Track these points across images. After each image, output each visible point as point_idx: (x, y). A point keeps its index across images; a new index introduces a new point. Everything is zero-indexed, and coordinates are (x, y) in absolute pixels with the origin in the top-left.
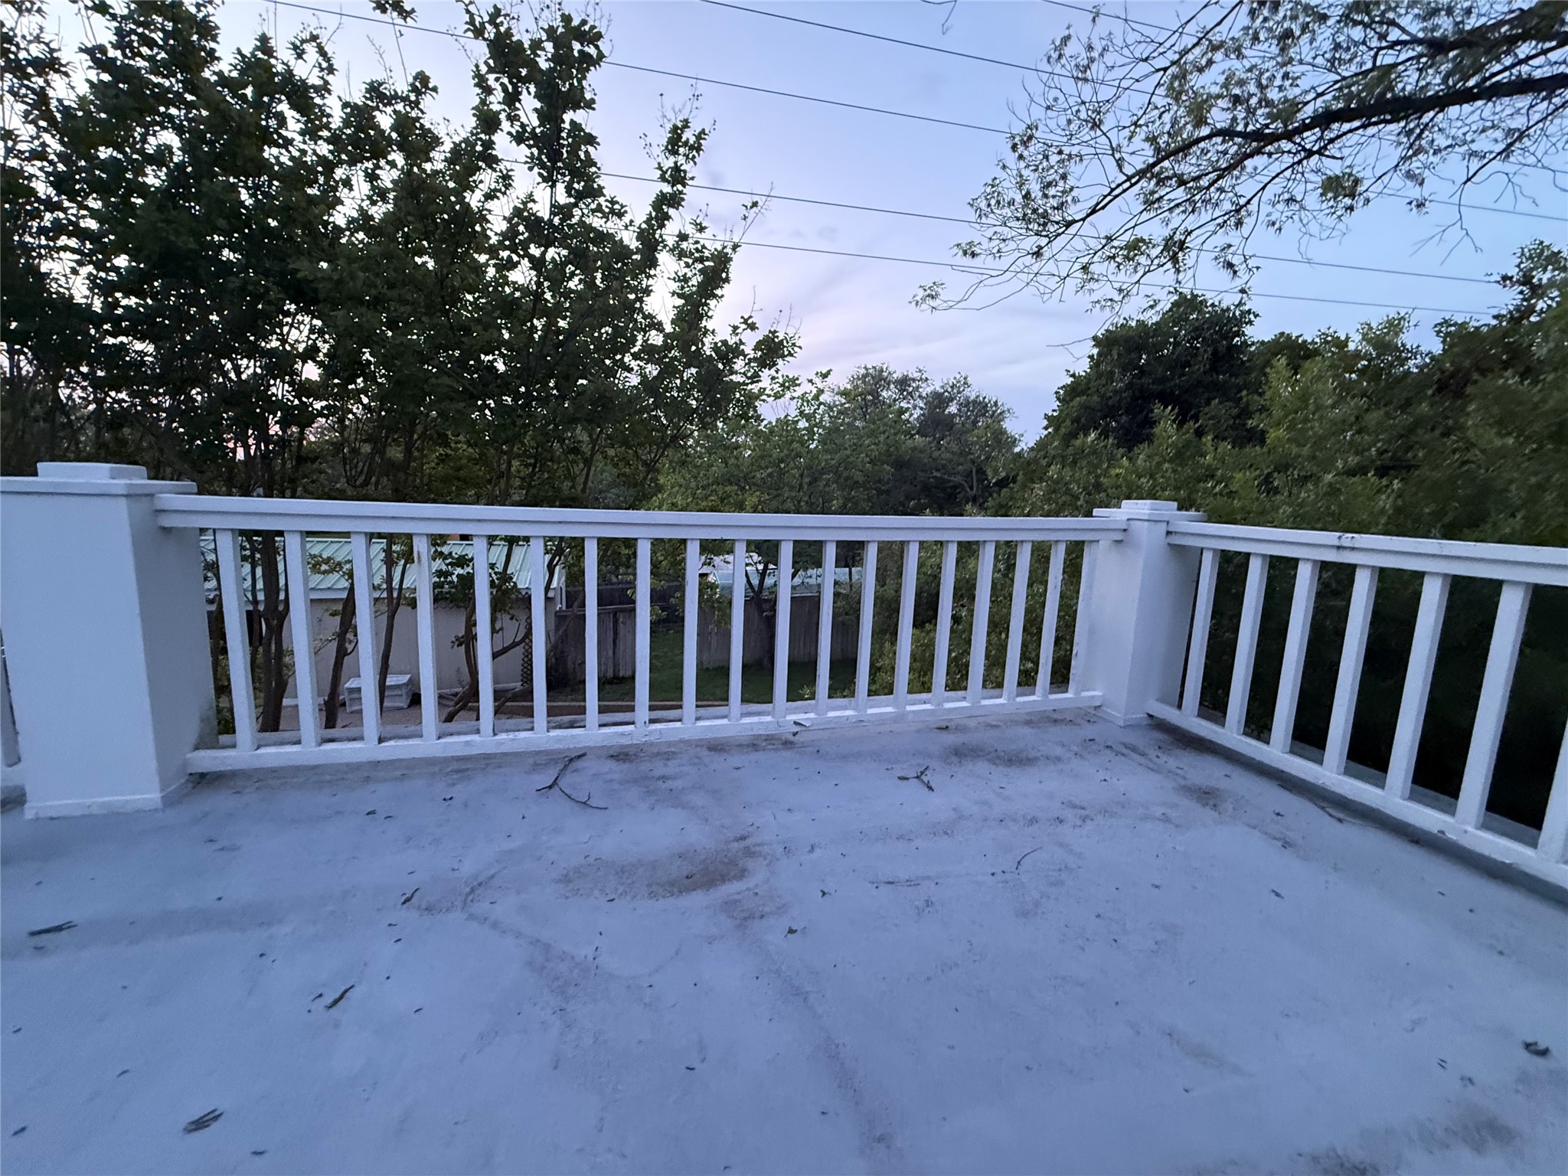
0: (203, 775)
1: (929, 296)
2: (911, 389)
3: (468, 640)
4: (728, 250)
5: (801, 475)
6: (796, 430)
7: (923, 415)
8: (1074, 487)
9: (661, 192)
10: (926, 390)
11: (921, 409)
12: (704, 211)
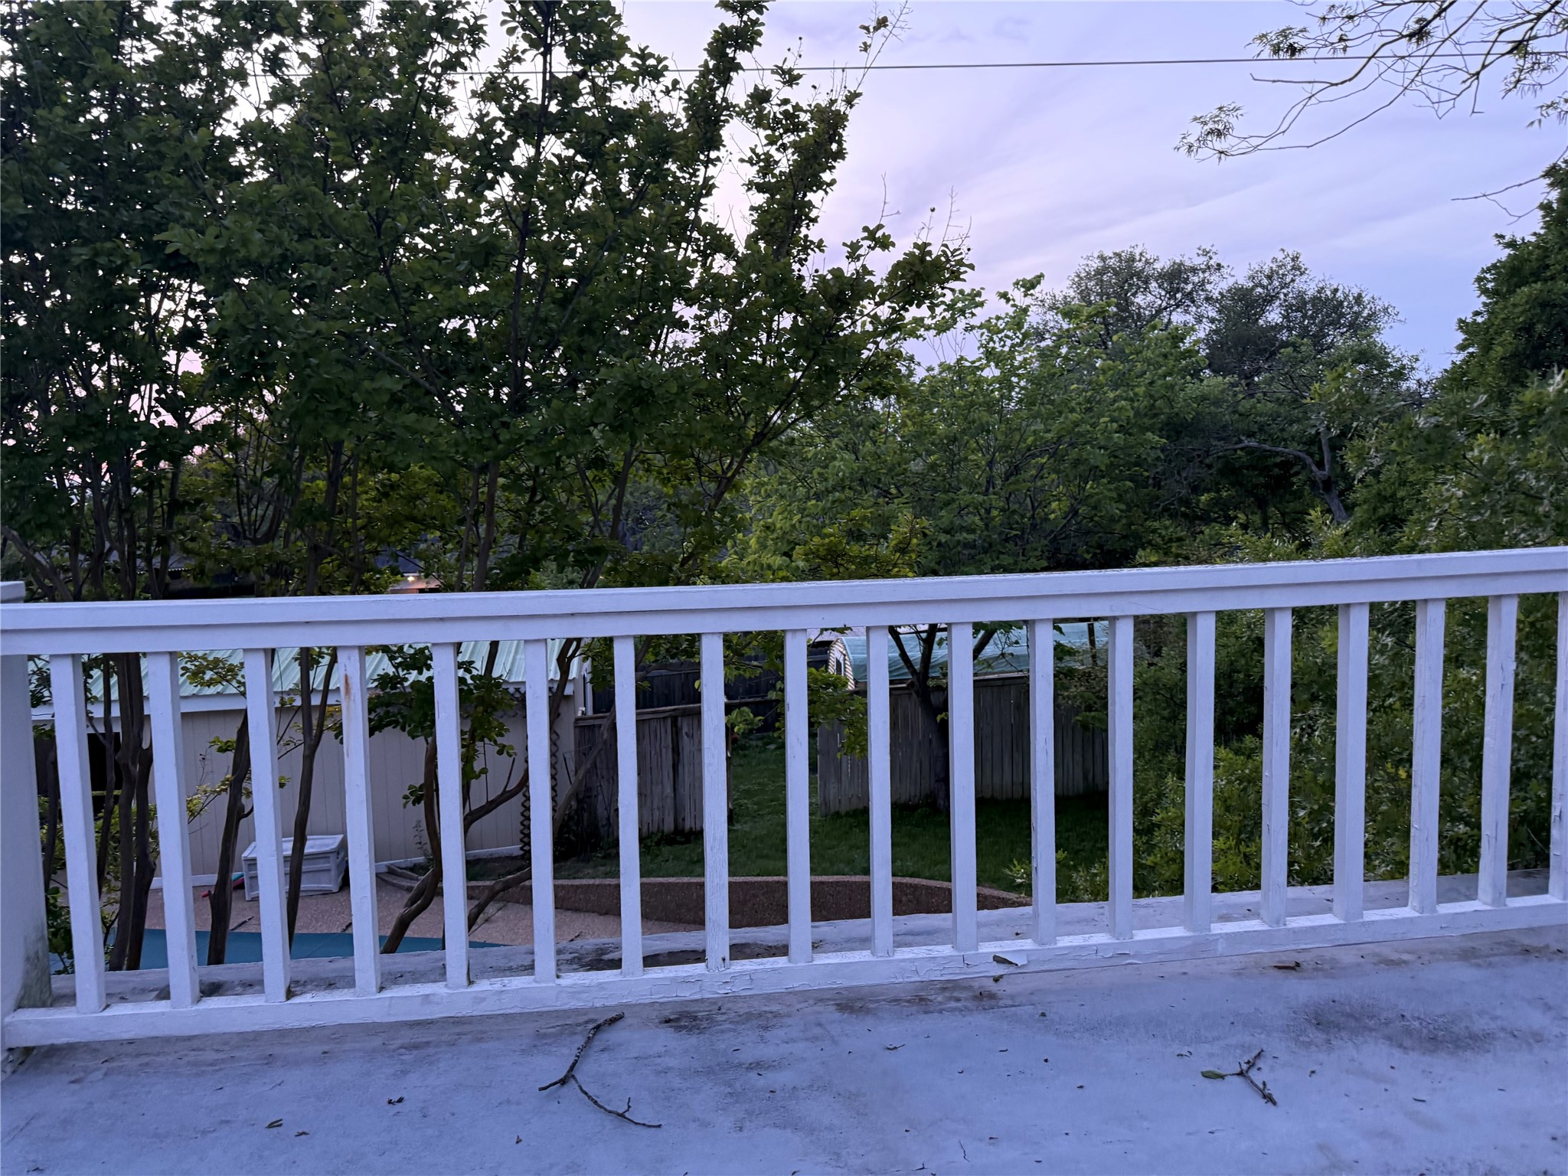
0: (28, 1051)
1: (1211, 132)
2: (1189, 287)
3: (427, 794)
4: (840, 106)
5: (991, 464)
6: (979, 382)
7: (1216, 332)
8: (1529, 479)
9: (722, 26)
10: (1218, 286)
11: (1212, 321)
12: (795, 50)
